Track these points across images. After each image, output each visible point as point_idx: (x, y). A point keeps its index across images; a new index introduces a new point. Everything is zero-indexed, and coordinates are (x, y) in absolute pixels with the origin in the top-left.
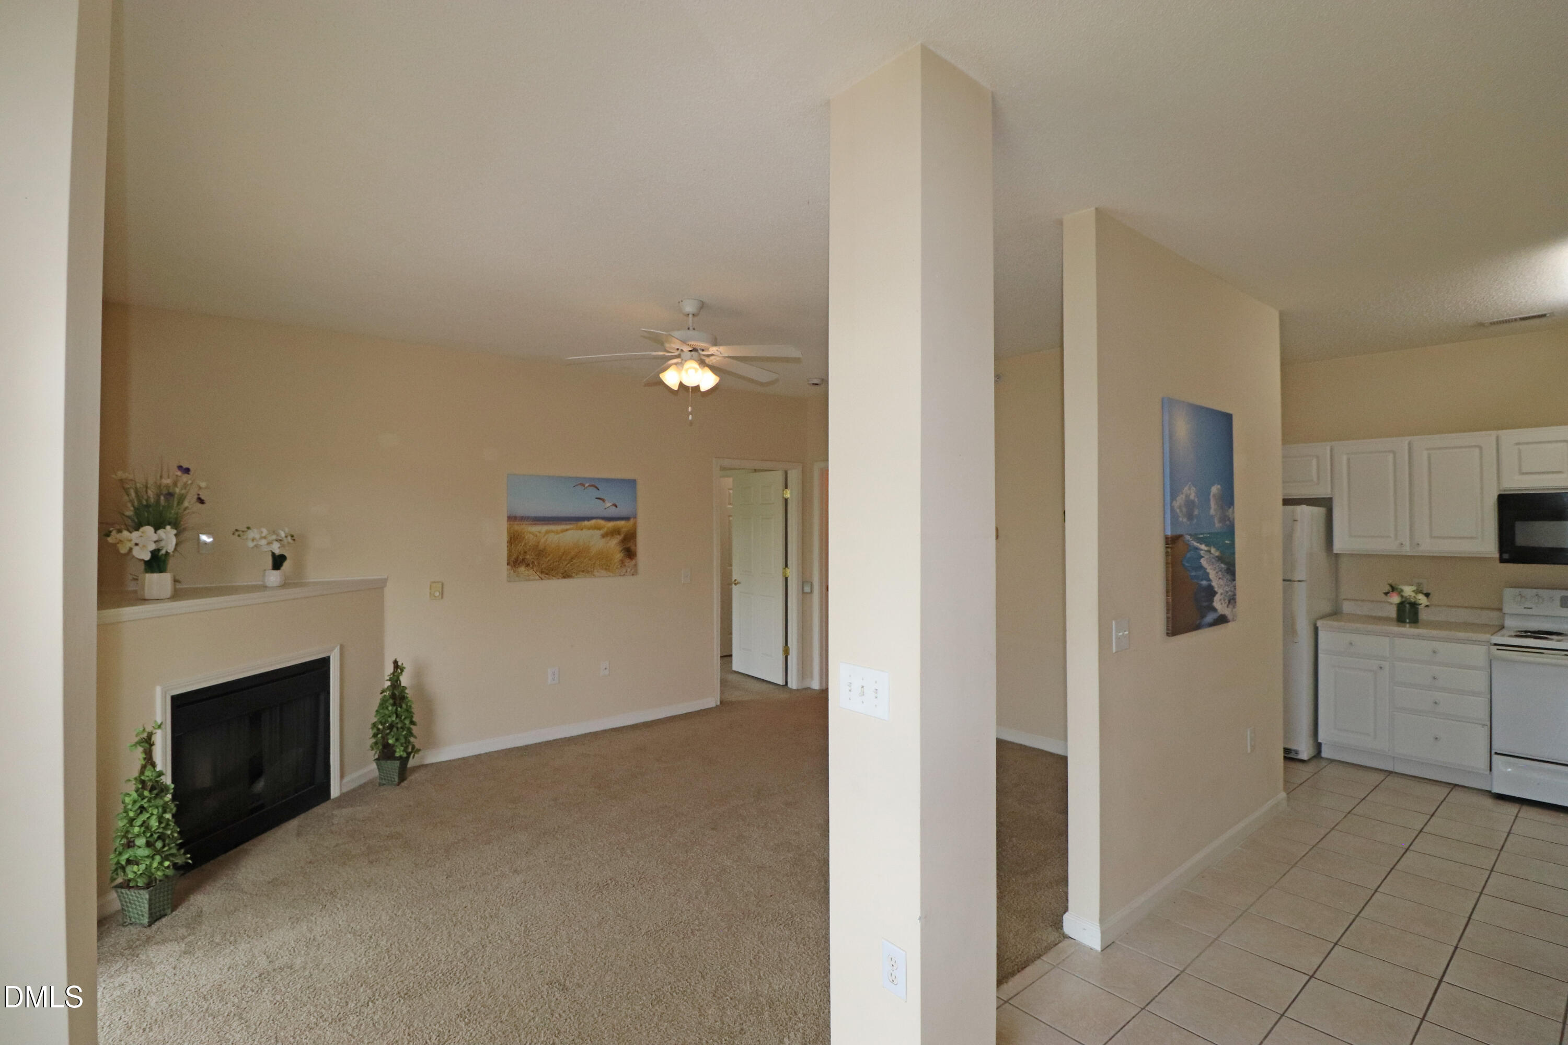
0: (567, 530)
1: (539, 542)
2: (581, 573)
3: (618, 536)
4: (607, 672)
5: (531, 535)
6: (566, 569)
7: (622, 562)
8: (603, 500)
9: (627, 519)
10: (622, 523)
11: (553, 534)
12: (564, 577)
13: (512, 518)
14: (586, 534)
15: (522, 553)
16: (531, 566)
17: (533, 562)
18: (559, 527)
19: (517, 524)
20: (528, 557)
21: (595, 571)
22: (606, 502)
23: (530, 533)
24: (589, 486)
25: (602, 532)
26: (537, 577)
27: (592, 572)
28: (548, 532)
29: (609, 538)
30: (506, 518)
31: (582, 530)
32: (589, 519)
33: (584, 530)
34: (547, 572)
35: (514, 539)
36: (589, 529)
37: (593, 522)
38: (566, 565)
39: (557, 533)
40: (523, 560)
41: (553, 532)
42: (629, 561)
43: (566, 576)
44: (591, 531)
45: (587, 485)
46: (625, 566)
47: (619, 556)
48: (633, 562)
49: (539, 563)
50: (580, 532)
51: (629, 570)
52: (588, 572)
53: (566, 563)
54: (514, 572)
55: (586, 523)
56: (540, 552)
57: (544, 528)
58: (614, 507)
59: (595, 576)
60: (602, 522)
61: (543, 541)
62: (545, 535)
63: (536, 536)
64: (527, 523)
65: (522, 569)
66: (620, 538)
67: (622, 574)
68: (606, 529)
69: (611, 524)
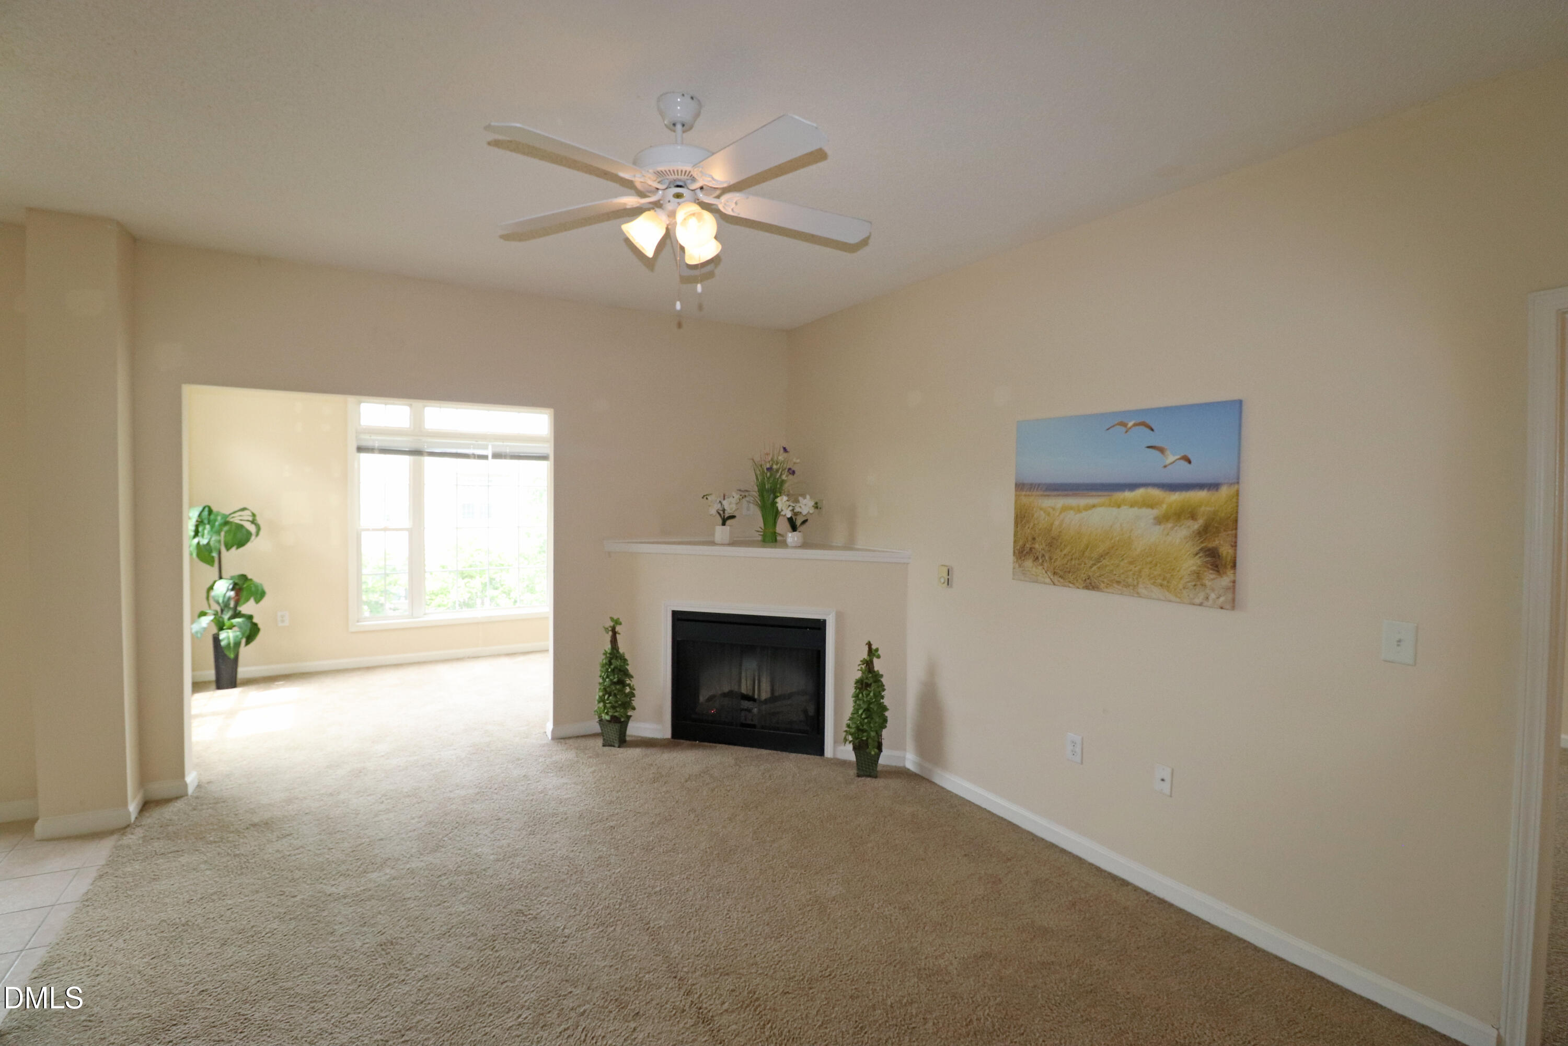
0: (1094, 506)
1: (1052, 525)
2: (1115, 585)
3: (1190, 523)
4: (1166, 787)
5: (1042, 513)
6: (1090, 574)
7: (1198, 576)
8: (1161, 450)
9: (1214, 486)
10: (1202, 494)
11: (1072, 512)
12: (1087, 588)
13: (1020, 487)
14: (1127, 513)
15: (1030, 538)
16: (1041, 561)
17: (1043, 556)
18: (1083, 502)
19: (1025, 495)
20: (1037, 546)
21: (1141, 586)
22: (1168, 452)
23: (1041, 509)
24: (1135, 425)
25: (1155, 512)
26: (1048, 580)
27: (1135, 587)
28: (1065, 509)
29: (1170, 525)
30: (1013, 486)
31: (1119, 507)
32: (1132, 487)
33: (1124, 508)
34: (1061, 573)
35: (1022, 517)
36: (1133, 504)
37: (1140, 492)
38: (1091, 567)
39: (1078, 510)
40: (1031, 549)
41: (1071, 508)
42: (1212, 576)
43: (1090, 585)
44: (1135, 511)
45: (1130, 424)
46: (1203, 585)
47: (1190, 563)
48: (1225, 581)
49: (1051, 559)
50: (1115, 511)
51: (1213, 596)
52: (1127, 586)
53: (1091, 562)
54: (1020, 566)
55: (1128, 495)
57: (1059, 502)
58: (1184, 463)
59: (1139, 595)
60: (1156, 493)
61: (1057, 523)
62: (1061, 513)
63: (1049, 514)
64: (1038, 493)
65: (1029, 563)
66: (1196, 526)
67: (1197, 601)
68: (1165, 506)
69: (1176, 498)
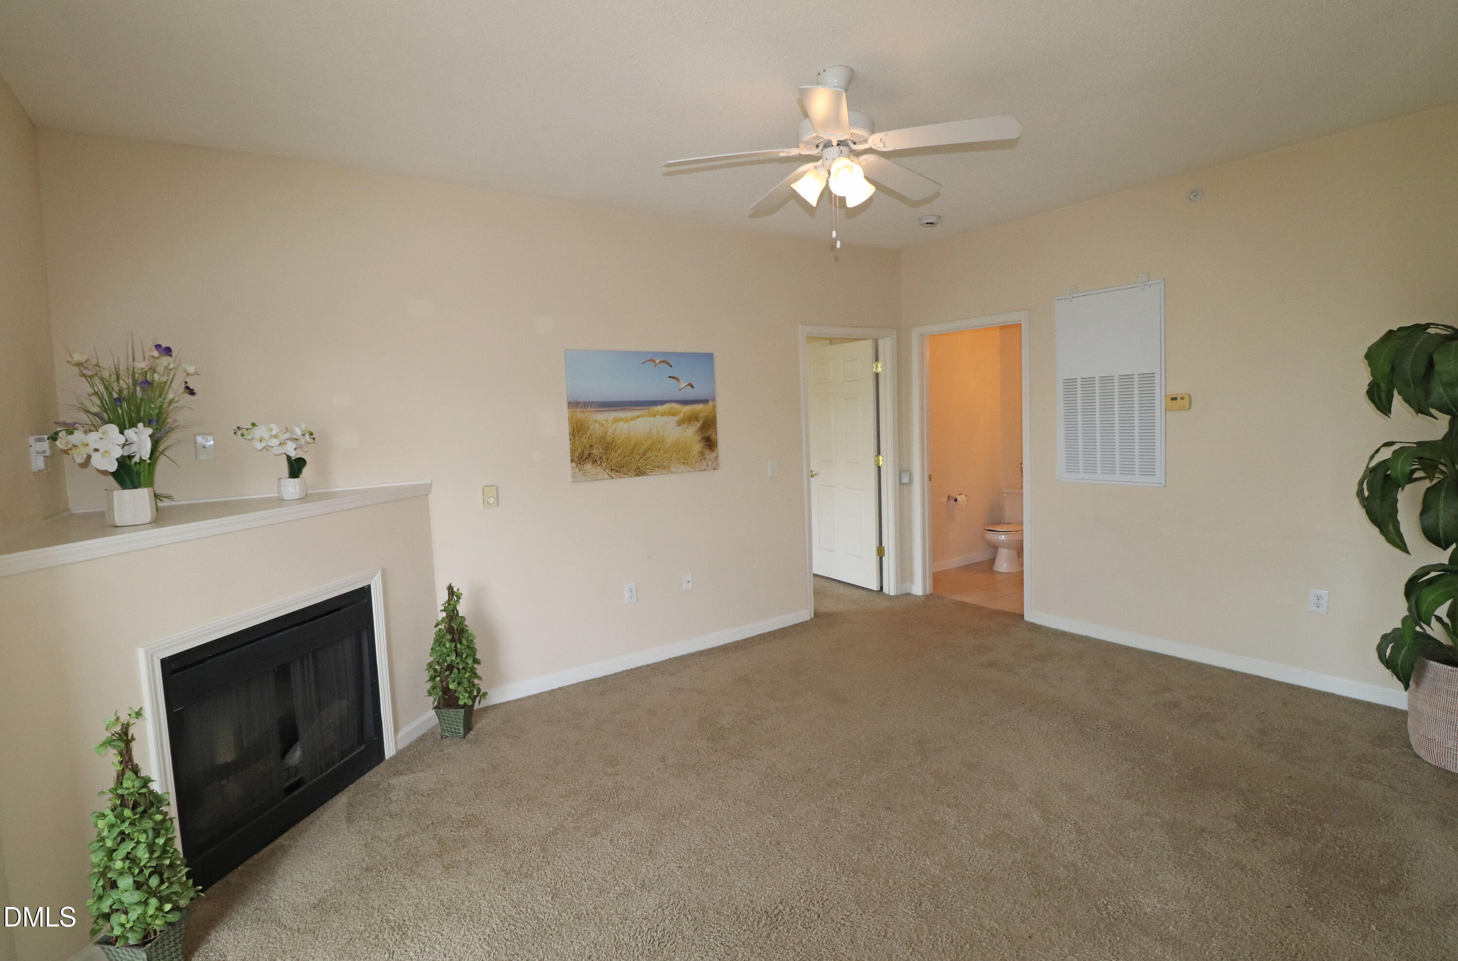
0: (638, 417)
1: (606, 433)
2: (656, 469)
3: (696, 423)
4: (690, 585)
5: (597, 425)
6: (639, 465)
7: (702, 454)
8: (677, 379)
9: (705, 401)
10: (700, 406)
11: (622, 422)
12: (637, 475)
13: (573, 405)
14: (660, 420)
15: (588, 446)
16: (599, 462)
17: (601, 458)
18: (628, 414)
19: (580, 412)
20: (594, 451)
21: (672, 466)
22: (681, 381)
23: (596, 422)
24: (661, 362)
25: (676, 418)
26: (607, 476)
27: (669, 467)
28: (615, 420)
29: (685, 426)
30: (566, 405)
31: (655, 416)
32: (662, 403)
33: (658, 417)
34: (617, 469)
35: (577, 430)
36: (663, 414)
37: (667, 406)
38: (639, 460)
39: (627, 421)
40: (589, 455)
41: (620, 420)
42: (709, 452)
43: (640, 472)
44: (665, 418)
45: (657, 361)
46: (705, 458)
47: (697, 447)
48: (714, 455)
49: (607, 459)
50: (652, 419)
51: (710, 463)
52: (664, 468)
53: (639, 457)
54: (580, 470)
55: (660, 408)
56: (609, 447)
57: (611, 415)
58: (689, 388)
59: (672, 472)
60: (676, 406)
61: (610, 431)
62: (613, 424)
63: (603, 425)
64: (591, 409)
65: (588, 466)
66: (698, 425)
67: (703, 468)
68: (682, 414)
69: (687, 409)
